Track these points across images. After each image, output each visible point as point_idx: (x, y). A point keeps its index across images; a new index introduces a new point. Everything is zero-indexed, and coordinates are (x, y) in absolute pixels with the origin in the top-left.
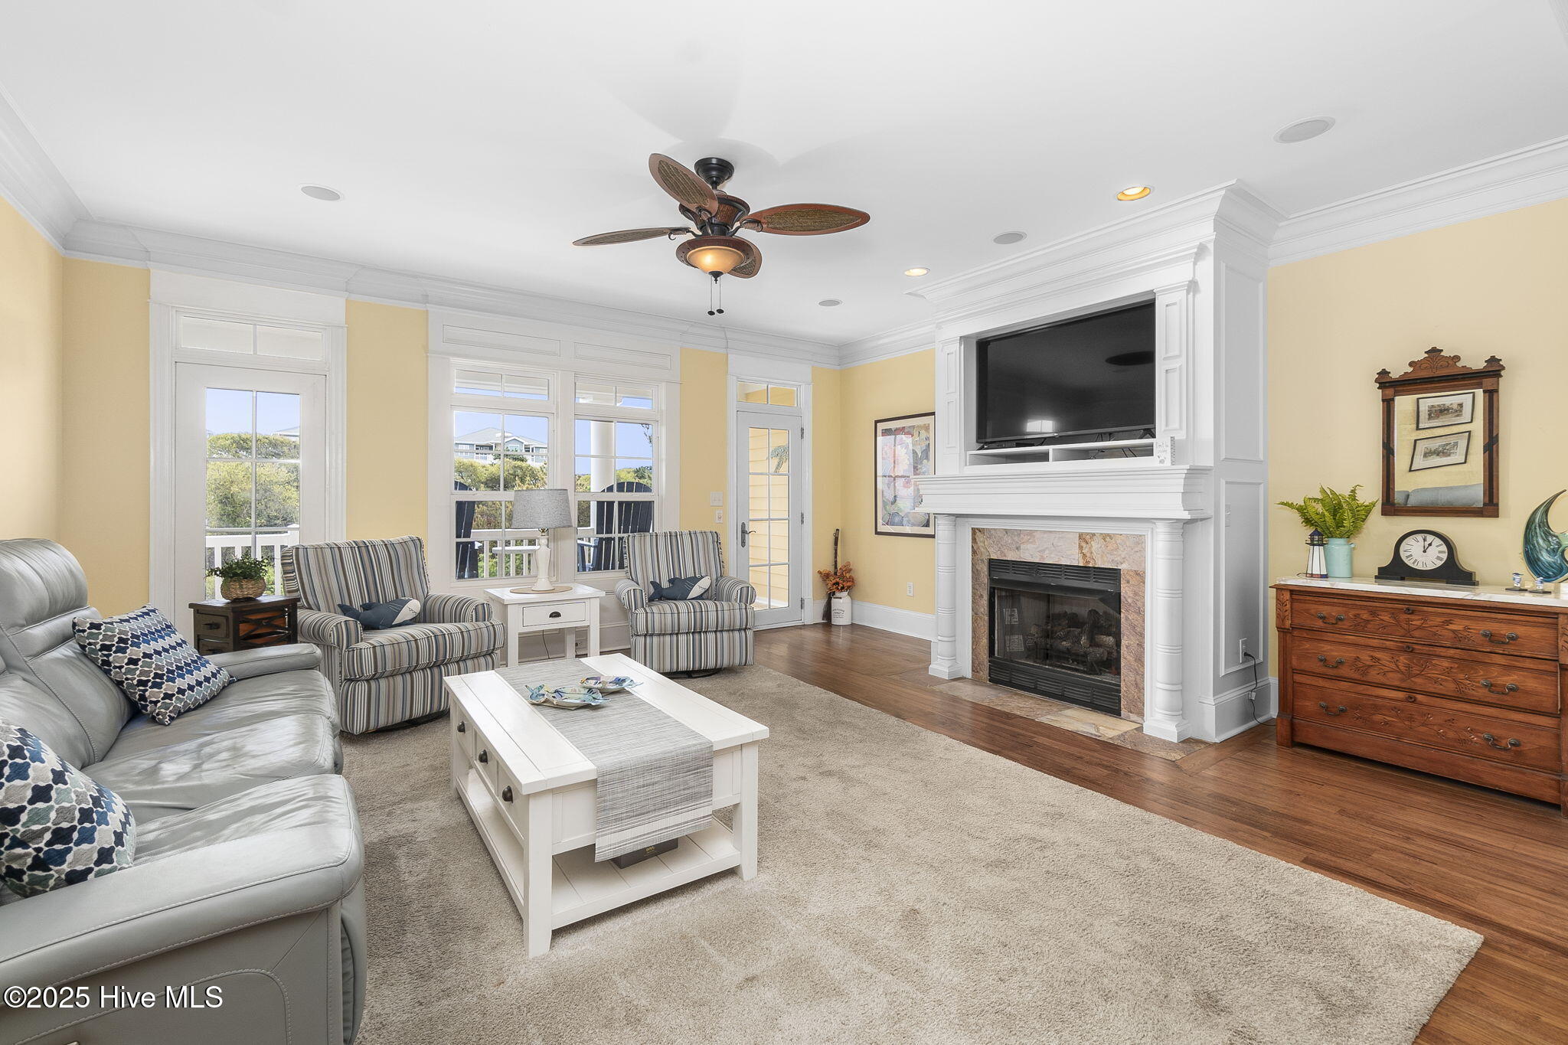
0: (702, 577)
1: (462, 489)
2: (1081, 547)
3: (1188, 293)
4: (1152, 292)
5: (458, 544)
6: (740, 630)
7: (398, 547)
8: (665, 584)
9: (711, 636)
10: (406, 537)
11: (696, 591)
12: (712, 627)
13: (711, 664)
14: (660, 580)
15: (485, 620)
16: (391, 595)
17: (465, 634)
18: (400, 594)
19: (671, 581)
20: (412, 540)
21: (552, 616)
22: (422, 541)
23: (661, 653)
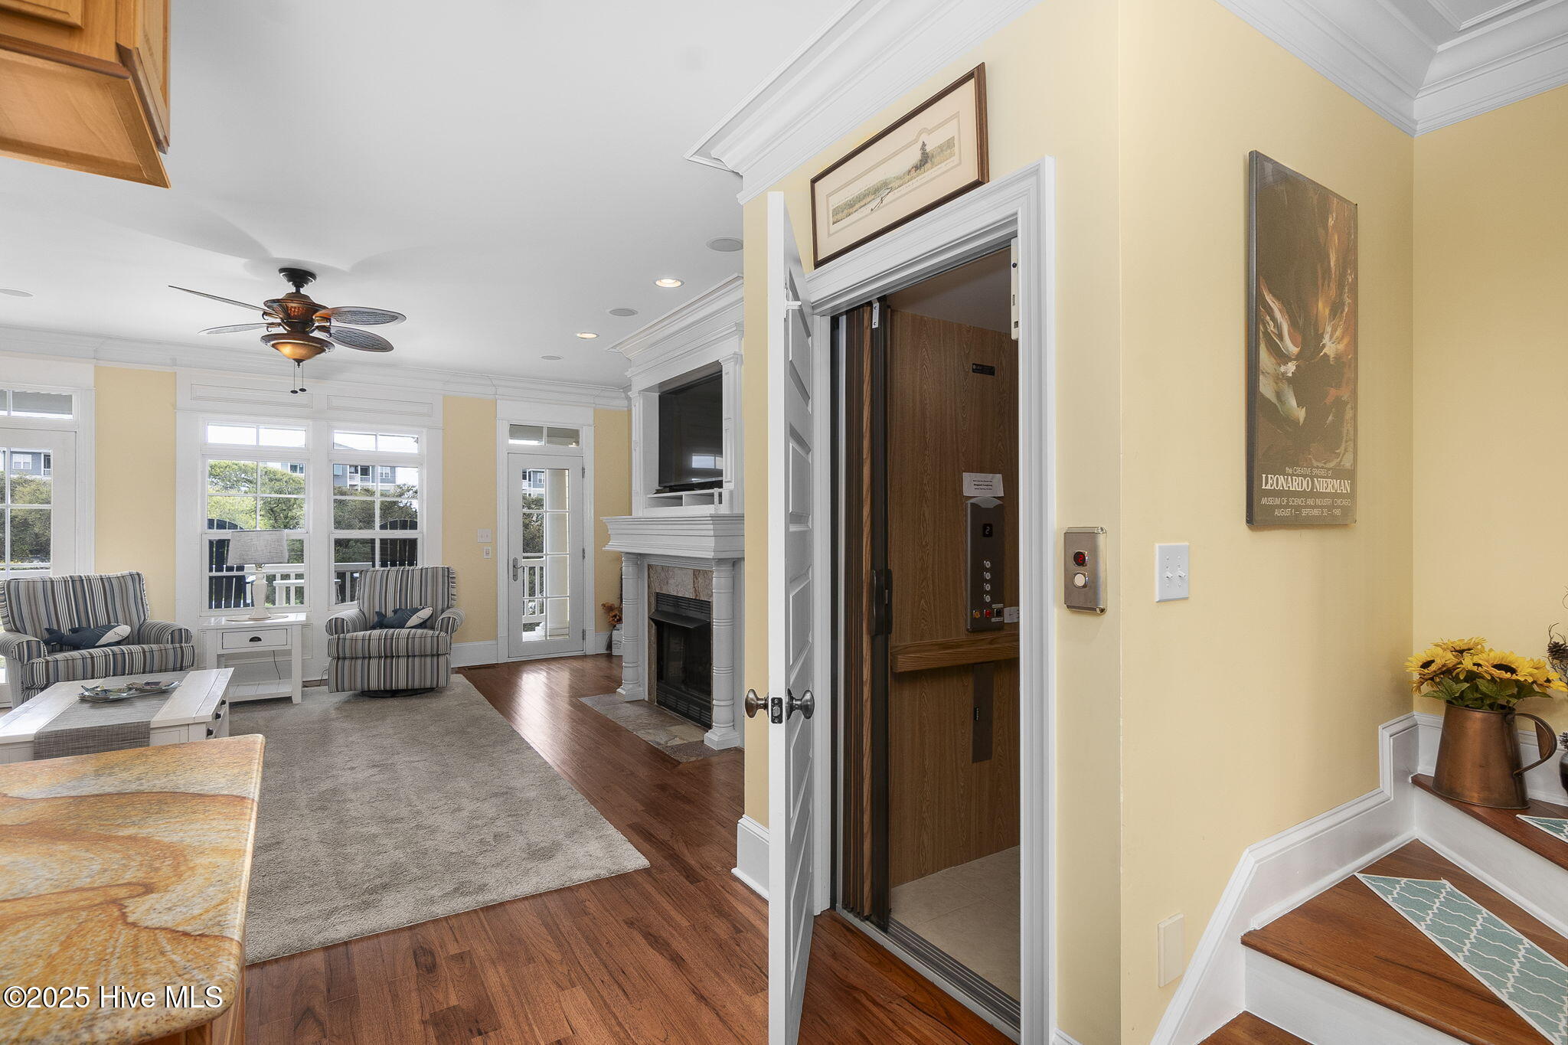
0: (424, 608)
1: (220, 529)
2: (694, 582)
3: (736, 364)
4: (717, 363)
5: (211, 578)
6: (432, 656)
7: (115, 582)
8: (390, 614)
9: (403, 662)
10: (126, 572)
11: (414, 620)
12: (402, 651)
13: (402, 685)
14: (386, 611)
15: (181, 643)
16: (102, 620)
17: (148, 654)
18: (112, 619)
19: (395, 612)
20: (131, 575)
21: (252, 640)
22: (143, 576)
23: (352, 675)
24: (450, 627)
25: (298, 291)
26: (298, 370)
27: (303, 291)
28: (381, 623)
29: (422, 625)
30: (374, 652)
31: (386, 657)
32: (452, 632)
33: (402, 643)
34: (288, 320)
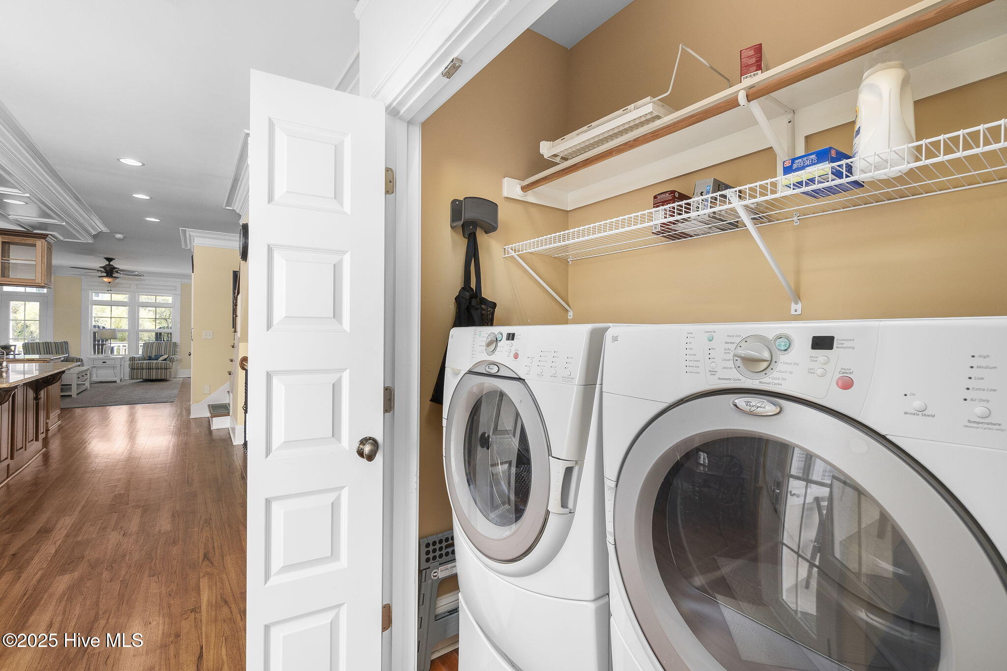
0: (165, 355)
6: (165, 369)
8: (153, 357)
9: (154, 370)
10: (62, 341)
11: (161, 358)
12: (154, 367)
13: (154, 378)
19: (156, 356)
20: (64, 342)
21: (103, 362)
22: (69, 343)
23: (137, 375)
24: (172, 360)
25: (109, 264)
26: (109, 285)
27: (111, 263)
28: (150, 358)
29: (165, 360)
30: (144, 367)
31: (149, 369)
32: (173, 362)
33: (154, 365)
34: (107, 272)
